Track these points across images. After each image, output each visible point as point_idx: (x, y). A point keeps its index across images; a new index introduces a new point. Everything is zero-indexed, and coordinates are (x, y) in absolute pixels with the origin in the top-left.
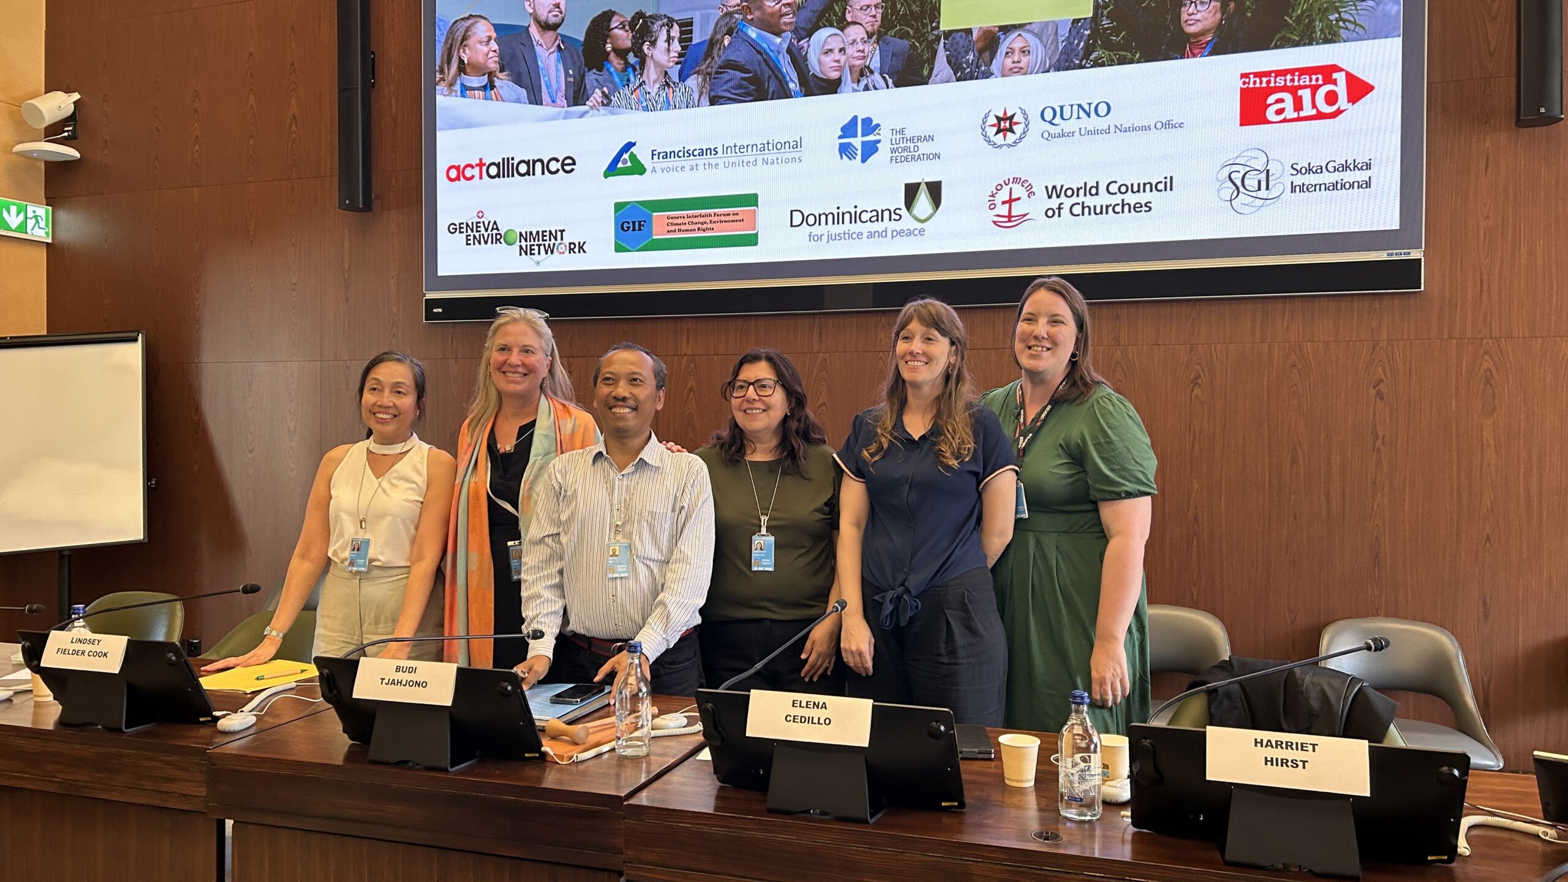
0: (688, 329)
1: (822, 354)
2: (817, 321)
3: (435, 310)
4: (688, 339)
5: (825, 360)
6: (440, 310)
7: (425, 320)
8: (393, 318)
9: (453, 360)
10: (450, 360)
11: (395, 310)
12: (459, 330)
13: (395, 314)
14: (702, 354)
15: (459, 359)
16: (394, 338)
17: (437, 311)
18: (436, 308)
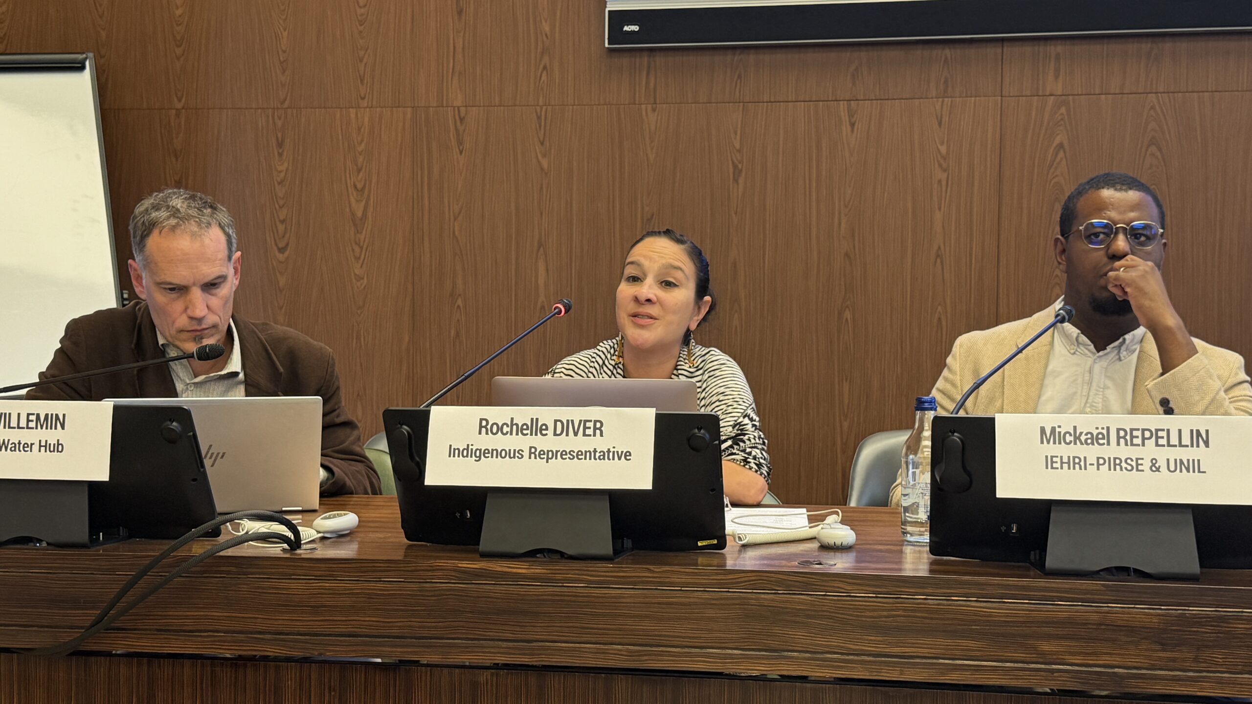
0: (1058, 57)
3: (626, 28)
4: (1057, 71)
6: (636, 28)
7: (609, 44)
8: (543, 42)
9: (649, 107)
10: (643, 106)
11: (546, 28)
12: (659, 59)
13: (546, 35)
14: (1080, 93)
15: (659, 104)
16: (545, 72)
17: (630, 30)
18: (628, 25)
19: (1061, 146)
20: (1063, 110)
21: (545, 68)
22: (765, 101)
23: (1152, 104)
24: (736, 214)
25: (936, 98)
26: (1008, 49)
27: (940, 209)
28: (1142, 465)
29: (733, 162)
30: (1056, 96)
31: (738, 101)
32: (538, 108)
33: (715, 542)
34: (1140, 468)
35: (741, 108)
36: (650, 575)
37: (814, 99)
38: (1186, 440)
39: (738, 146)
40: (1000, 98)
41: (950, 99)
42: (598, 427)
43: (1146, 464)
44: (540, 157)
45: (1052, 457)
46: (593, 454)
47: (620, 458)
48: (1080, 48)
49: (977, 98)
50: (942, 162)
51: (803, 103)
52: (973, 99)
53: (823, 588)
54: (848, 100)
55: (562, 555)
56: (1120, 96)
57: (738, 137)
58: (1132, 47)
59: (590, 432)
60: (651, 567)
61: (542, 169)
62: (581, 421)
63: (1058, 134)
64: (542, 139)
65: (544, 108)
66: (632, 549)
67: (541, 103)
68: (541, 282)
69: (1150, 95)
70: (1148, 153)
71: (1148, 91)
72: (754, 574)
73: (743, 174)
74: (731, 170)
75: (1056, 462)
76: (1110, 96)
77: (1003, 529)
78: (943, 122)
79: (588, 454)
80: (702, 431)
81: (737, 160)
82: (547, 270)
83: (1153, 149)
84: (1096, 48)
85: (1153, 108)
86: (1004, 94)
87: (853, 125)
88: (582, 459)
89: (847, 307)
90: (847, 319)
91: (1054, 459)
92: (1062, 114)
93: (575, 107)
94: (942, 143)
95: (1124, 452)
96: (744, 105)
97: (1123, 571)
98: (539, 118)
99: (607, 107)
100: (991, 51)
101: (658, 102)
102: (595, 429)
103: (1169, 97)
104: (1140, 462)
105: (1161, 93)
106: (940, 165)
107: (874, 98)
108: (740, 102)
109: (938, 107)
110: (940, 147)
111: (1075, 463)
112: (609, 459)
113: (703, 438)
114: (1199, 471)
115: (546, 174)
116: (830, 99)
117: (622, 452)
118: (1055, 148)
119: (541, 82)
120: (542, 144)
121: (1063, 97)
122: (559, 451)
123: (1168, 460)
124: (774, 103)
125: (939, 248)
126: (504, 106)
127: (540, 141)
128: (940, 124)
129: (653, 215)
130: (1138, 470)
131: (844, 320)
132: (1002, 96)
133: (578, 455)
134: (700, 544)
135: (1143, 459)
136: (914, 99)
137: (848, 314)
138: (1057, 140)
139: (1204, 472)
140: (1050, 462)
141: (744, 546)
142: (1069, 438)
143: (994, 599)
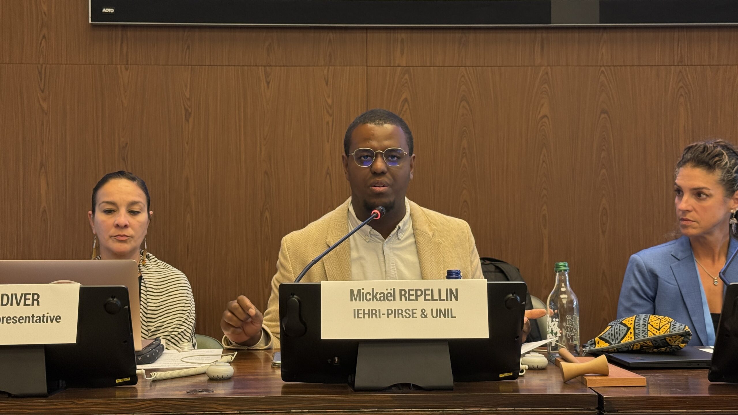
0: (402, 41)
1: (544, 67)
2: (539, 35)
3: (104, 10)
4: (402, 50)
5: (547, 73)
6: (111, 10)
7: (92, 21)
8: (42, 19)
9: (123, 67)
10: (119, 66)
11: (45, 8)
12: (130, 33)
13: (45, 13)
14: (417, 65)
15: (130, 65)
16: (44, 40)
17: (107, 12)
18: (105, 8)
19: (406, 100)
20: (407, 76)
21: (44, 37)
22: (207, 64)
23: (462, 74)
24: (187, 143)
25: (324, 66)
26: (370, 35)
27: (328, 142)
28: (415, 313)
29: (185, 108)
30: (402, 67)
31: (188, 64)
32: (39, 66)
33: (129, 379)
34: (415, 315)
35: (190, 70)
36: (74, 406)
37: (241, 65)
38: (443, 296)
39: (188, 96)
40: (366, 67)
41: (333, 67)
42: (36, 299)
43: (419, 313)
44: (41, 102)
45: (358, 310)
46: (31, 318)
47: (52, 321)
48: (416, 35)
49: (351, 67)
50: (329, 110)
51: (233, 67)
52: (348, 67)
53: (202, 409)
54: (264, 66)
55: (10, 395)
56: (442, 68)
57: (188, 90)
58: (449, 36)
59: (29, 302)
60: (76, 401)
61: (43, 111)
62: (22, 295)
63: (404, 92)
64: (42, 88)
65: (44, 65)
66: (66, 388)
67: (41, 62)
68: (43, 192)
69: (461, 68)
70: (461, 106)
71: (460, 65)
72: (152, 402)
73: (193, 115)
74: (184, 112)
75: (361, 314)
76: (436, 68)
77: (329, 361)
78: (329, 83)
79: (27, 319)
80: (115, 299)
81: (188, 105)
82: (48, 185)
83: (464, 103)
84: (427, 35)
85: (463, 76)
86: (368, 65)
87: (268, 83)
88: (23, 322)
89: (267, 209)
90: (266, 218)
91: (360, 312)
92: (406, 79)
93: (67, 66)
94: (329, 97)
95: (404, 305)
96: (192, 67)
97: (405, 386)
98: (40, 73)
99: (92, 67)
100: (359, 36)
101: (129, 63)
102: (33, 300)
103: (473, 69)
104: (414, 311)
105: (468, 67)
106: (328, 112)
107: (282, 65)
108: (188, 65)
109: (326, 72)
110: (327, 99)
111: (373, 314)
112: (44, 322)
113: (115, 304)
114: (452, 317)
115: (46, 114)
116: (252, 65)
117: (54, 316)
118: (402, 101)
119: (42, 47)
120: (43, 92)
121: (407, 68)
122: (5, 317)
123: (432, 310)
124: (213, 67)
125: (328, 168)
126: (13, 64)
127: (41, 89)
128: (327, 84)
129: (127, 144)
130: (413, 317)
131: (265, 217)
132: (367, 66)
133: (19, 320)
134: (117, 381)
135: (416, 309)
136: (309, 66)
137: (267, 214)
138: (404, 96)
139: (455, 317)
140: (356, 314)
141: (154, 381)
142: (369, 297)
143: (320, 410)
